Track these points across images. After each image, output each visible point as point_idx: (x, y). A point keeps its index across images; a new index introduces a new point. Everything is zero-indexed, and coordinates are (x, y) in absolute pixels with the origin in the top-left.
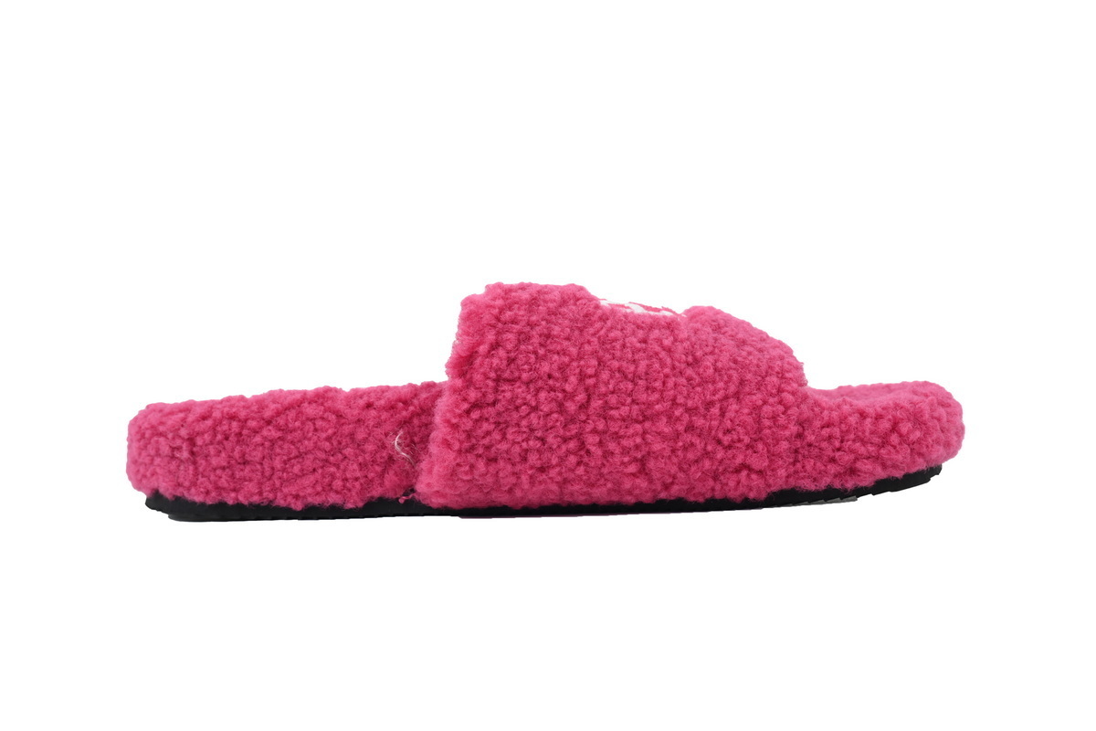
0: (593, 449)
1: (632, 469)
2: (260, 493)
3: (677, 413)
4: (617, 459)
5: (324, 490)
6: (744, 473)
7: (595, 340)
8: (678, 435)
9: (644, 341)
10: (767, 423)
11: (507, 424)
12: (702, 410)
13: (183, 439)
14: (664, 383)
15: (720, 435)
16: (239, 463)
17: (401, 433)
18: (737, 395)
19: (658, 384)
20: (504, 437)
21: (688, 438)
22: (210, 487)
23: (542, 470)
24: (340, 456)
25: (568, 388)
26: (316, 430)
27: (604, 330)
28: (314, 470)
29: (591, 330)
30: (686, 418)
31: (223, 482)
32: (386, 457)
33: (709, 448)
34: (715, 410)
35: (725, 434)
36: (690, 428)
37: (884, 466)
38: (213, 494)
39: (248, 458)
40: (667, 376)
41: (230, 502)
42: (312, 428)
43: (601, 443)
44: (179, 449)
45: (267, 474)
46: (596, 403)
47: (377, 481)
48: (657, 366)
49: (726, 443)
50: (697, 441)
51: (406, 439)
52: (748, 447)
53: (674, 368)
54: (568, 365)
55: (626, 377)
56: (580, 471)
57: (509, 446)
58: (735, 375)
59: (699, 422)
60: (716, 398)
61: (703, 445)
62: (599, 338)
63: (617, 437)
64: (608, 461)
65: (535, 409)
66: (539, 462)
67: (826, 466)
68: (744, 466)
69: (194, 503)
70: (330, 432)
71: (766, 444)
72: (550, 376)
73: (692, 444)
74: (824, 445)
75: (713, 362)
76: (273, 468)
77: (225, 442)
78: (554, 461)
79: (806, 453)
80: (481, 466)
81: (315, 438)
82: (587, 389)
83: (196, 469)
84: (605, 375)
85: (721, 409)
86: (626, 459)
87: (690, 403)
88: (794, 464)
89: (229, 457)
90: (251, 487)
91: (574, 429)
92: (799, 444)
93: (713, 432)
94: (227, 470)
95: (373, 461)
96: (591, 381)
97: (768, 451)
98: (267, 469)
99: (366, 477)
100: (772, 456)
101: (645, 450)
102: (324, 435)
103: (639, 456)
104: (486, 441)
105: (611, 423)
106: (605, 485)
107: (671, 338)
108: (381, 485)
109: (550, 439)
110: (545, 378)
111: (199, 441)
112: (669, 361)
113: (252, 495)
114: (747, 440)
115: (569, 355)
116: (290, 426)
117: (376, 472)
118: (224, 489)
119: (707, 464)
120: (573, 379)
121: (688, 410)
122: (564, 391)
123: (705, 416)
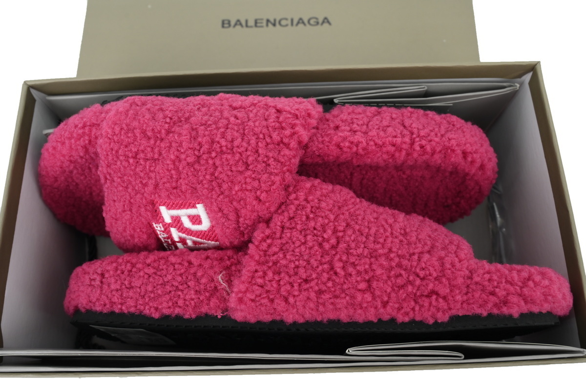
0: (338, 270)
1: (363, 286)
2: (136, 307)
3: (392, 255)
4: (353, 279)
5: (173, 305)
6: (434, 297)
7: (347, 213)
8: (391, 268)
9: (377, 218)
10: (448, 266)
11: (288, 251)
12: (408, 257)
13: (98, 274)
14: (385, 240)
15: (418, 271)
16: (127, 288)
17: (224, 272)
18: (429, 252)
19: (381, 240)
20: (285, 256)
21: (398, 271)
22: (107, 302)
23: (306, 281)
24: (185, 286)
25: (325, 236)
26: (174, 269)
27: (354, 209)
28: (170, 292)
29: (346, 208)
30: (397, 260)
31: (115, 300)
32: (213, 288)
33: (411, 278)
34: (416, 257)
35: (420, 270)
36: (399, 265)
37: (526, 302)
38: (108, 306)
39: (133, 284)
40: (387, 237)
41: (117, 311)
42: (173, 268)
43: (343, 268)
44: (94, 280)
45: (142, 294)
46: (342, 246)
47: (206, 302)
48: (382, 231)
49: (422, 276)
50: (403, 272)
51: (226, 277)
52: (436, 279)
53: (392, 234)
54: (327, 224)
55: (362, 234)
56: (330, 284)
57: (288, 262)
58: (429, 243)
59: (405, 262)
60: (416, 251)
61: (407, 275)
62: (350, 213)
63: (354, 265)
64: (347, 280)
65: (305, 243)
66: (305, 274)
67: (488, 296)
68: (433, 292)
69: (96, 312)
70: (182, 271)
71: (448, 279)
72: (315, 229)
73: (401, 275)
74: (486, 283)
75: (416, 235)
76: (146, 290)
77: (121, 275)
78: (314, 276)
79: (474, 288)
80: (270, 274)
81: (174, 273)
82: (338, 238)
83: (101, 291)
84: (350, 232)
85: (419, 257)
86: (359, 279)
87: (400, 252)
88: (466, 294)
89: (122, 283)
90: (131, 303)
91: (327, 258)
92: (469, 282)
93: (413, 269)
94: (119, 291)
95: (205, 289)
96: (341, 234)
97: (450, 284)
98: (143, 290)
99: (199, 298)
100: (452, 287)
101: (371, 274)
102: (178, 272)
103: (367, 278)
104: (274, 258)
105: (350, 257)
106: (345, 298)
107: (393, 220)
108: (208, 304)
109: (312, 261)
110: (312, 229)
111: (107, 275)
112: (389, 230)
113: (131, 307)
114: (435, 274)
115: (328, 219)
116: (160, 267)
117: (206, 296)
118: (115, 303)
119: (410, 288)
120: (330, 232)
121: (399, 256)
122: (323, 237)
123: (409, 260)
